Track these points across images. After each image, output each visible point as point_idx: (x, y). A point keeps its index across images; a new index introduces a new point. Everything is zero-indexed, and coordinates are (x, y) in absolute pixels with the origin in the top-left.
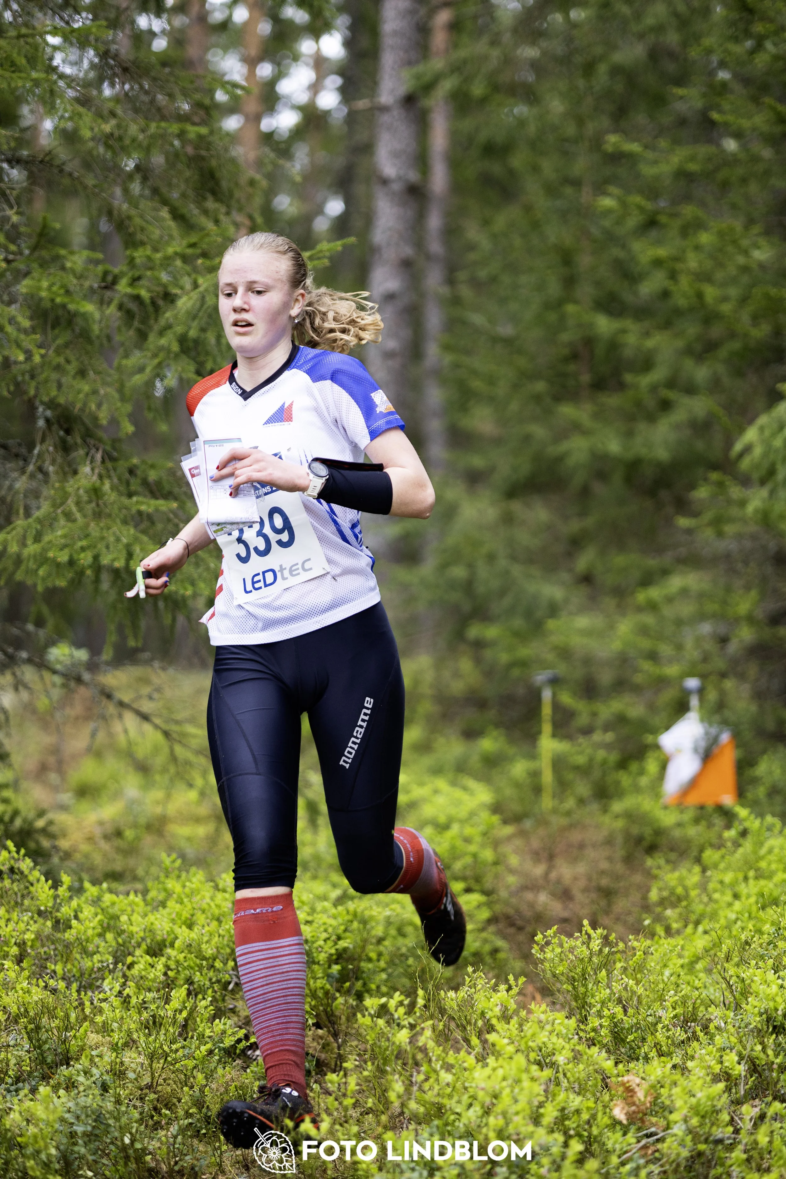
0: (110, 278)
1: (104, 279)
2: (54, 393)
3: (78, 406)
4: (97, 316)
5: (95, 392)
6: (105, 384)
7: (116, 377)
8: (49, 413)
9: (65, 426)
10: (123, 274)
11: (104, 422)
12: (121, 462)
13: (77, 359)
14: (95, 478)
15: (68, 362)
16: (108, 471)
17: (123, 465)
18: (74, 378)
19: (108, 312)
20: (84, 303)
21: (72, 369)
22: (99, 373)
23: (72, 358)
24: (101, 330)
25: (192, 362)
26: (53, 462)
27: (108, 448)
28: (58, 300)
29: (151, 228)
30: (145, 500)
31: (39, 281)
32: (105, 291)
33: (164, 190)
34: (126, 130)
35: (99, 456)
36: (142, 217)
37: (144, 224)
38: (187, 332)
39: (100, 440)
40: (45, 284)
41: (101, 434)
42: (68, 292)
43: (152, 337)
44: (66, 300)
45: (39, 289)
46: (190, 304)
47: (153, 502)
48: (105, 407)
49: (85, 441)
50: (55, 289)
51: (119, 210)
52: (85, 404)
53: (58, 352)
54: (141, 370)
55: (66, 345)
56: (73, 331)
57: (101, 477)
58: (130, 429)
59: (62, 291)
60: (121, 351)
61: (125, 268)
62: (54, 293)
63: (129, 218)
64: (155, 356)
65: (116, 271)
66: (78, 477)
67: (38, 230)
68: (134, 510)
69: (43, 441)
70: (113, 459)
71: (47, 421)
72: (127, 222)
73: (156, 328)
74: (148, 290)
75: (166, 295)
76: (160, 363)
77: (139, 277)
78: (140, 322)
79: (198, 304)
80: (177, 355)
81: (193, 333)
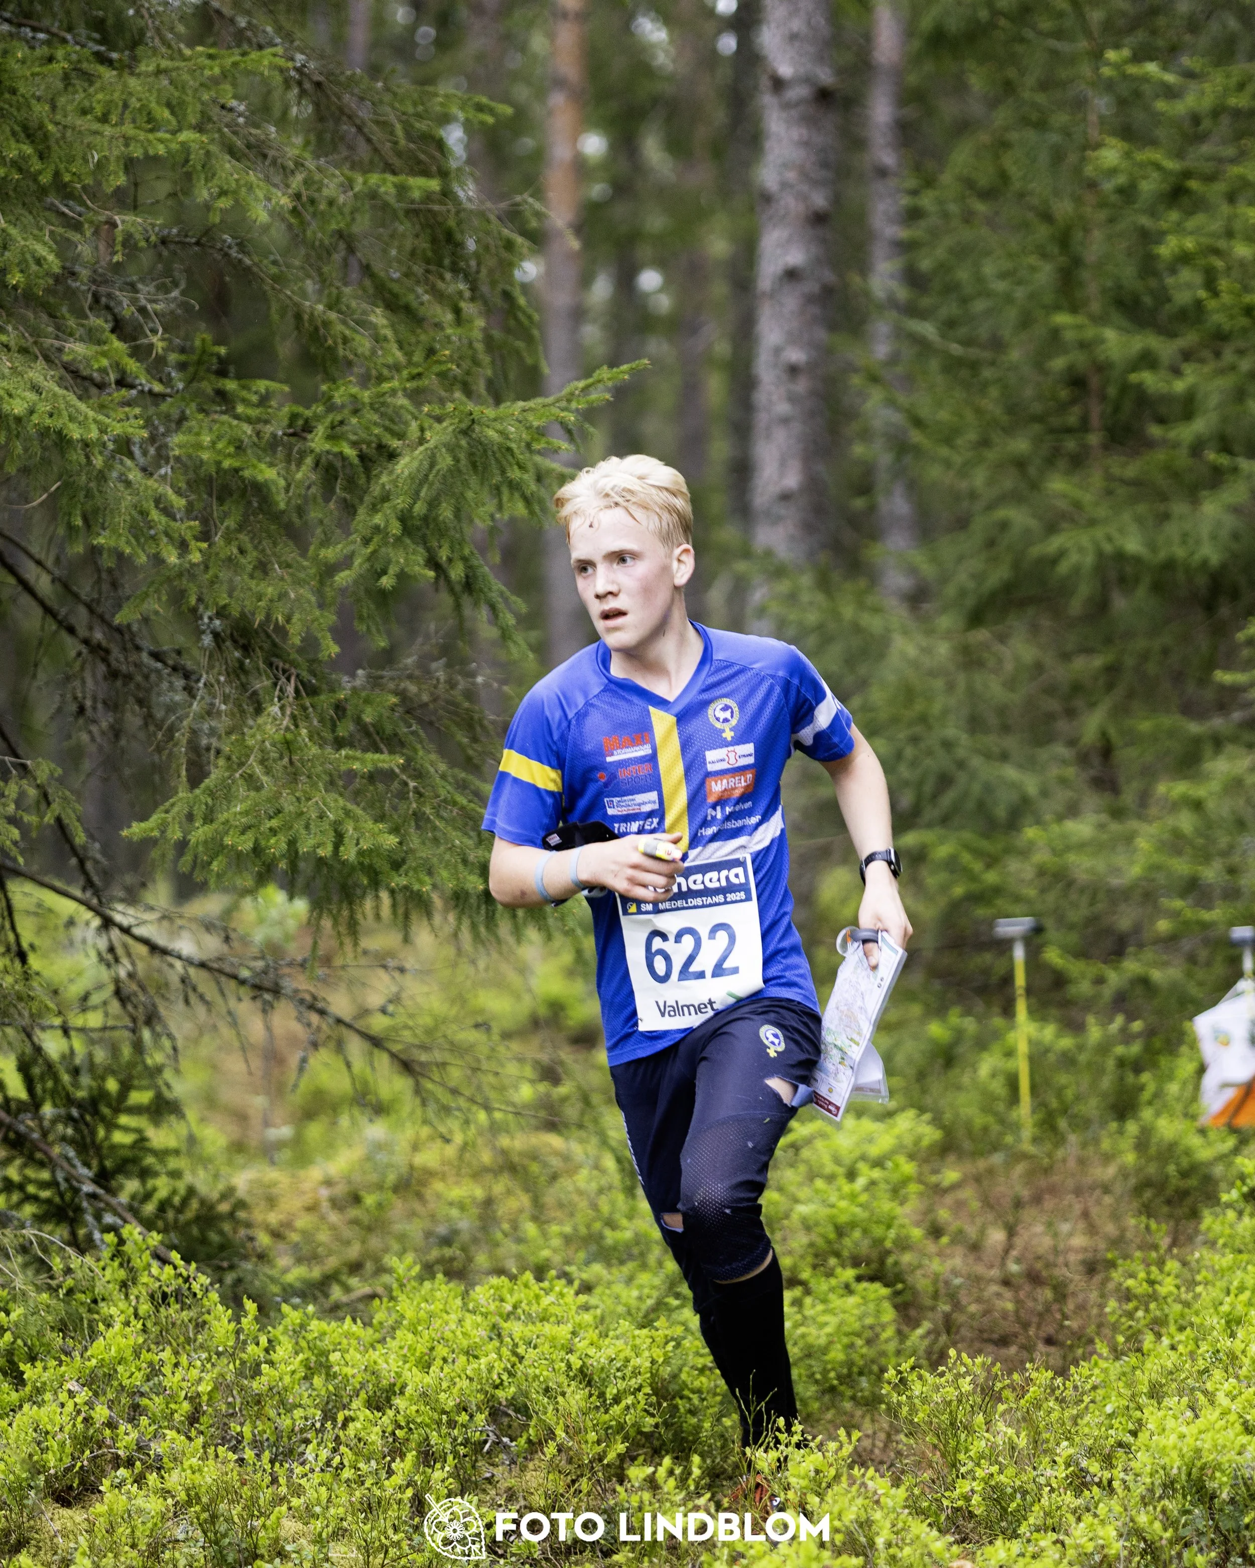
0: (300, 422)
1: (290, 426)
2: (224, 600)
3: (259, 618)
4: (282, 483)
5: (283, 596)
6: (298, 582)
7: (313, 571)
8: (217, 622)
9: (242, 641)
10: (318, 418)
11: (297, 641)
12: (322, 697)
13: (256, 548)
14: (286, 722)
15: (242, 551)
16: (305, 709)
17: (325, 700)
18: (252, 577)
19: (299, 476)
20: (263, 466)
21: (248, 562)
22: (289, 566)
23: (249, 547)
24: (288, 503)
25: (421, 550)
26: (226, 699)
27: (305, 675)
28: (226, 464)
29: (358, 337)
30: (358, 754)
31: (198, 434)
32: (293, 440)
33: (378, 267)
34: (319, 190)
35: (290, 689)
36: (344, 323)
37: (347, 332)
38: (411, 506)
39: (293, 663)
40: (207, 439)
41: (294, 656)
42: (240, 448)
43: (362, 511)
44: (237, 464)
45: (199, 446)
46: (415, 464)
47: (369, 756)
48: (296, 617)
49: (270, 665)
50: (220, 446)
51: (312, 315)
52: (268, 616)
53: (228, 539)
54: (346, 562)
55: (241, 528)
56: (249, 503)
57: (294, 717)
58: (334, 649)
59: (231, 449)
60: (319, 531)
61: (320, 409)
62: (220, 452)
63: (327, 324)
64: (366, 541)
65: (308, 413)
66: (260, 720)
67: (195, 358)
68: (343, 768)
69: (211, 667)
70: (313, 691)
71: (216, 635)
72: (322, 331)
73: (367, 499)
74: (354, 444)
75: (381, 447)
76: (374, 552)
77: (342, 423)
78: (344, 489)
79: (426, 464)
80: (398, 540)
81: (420, 508)
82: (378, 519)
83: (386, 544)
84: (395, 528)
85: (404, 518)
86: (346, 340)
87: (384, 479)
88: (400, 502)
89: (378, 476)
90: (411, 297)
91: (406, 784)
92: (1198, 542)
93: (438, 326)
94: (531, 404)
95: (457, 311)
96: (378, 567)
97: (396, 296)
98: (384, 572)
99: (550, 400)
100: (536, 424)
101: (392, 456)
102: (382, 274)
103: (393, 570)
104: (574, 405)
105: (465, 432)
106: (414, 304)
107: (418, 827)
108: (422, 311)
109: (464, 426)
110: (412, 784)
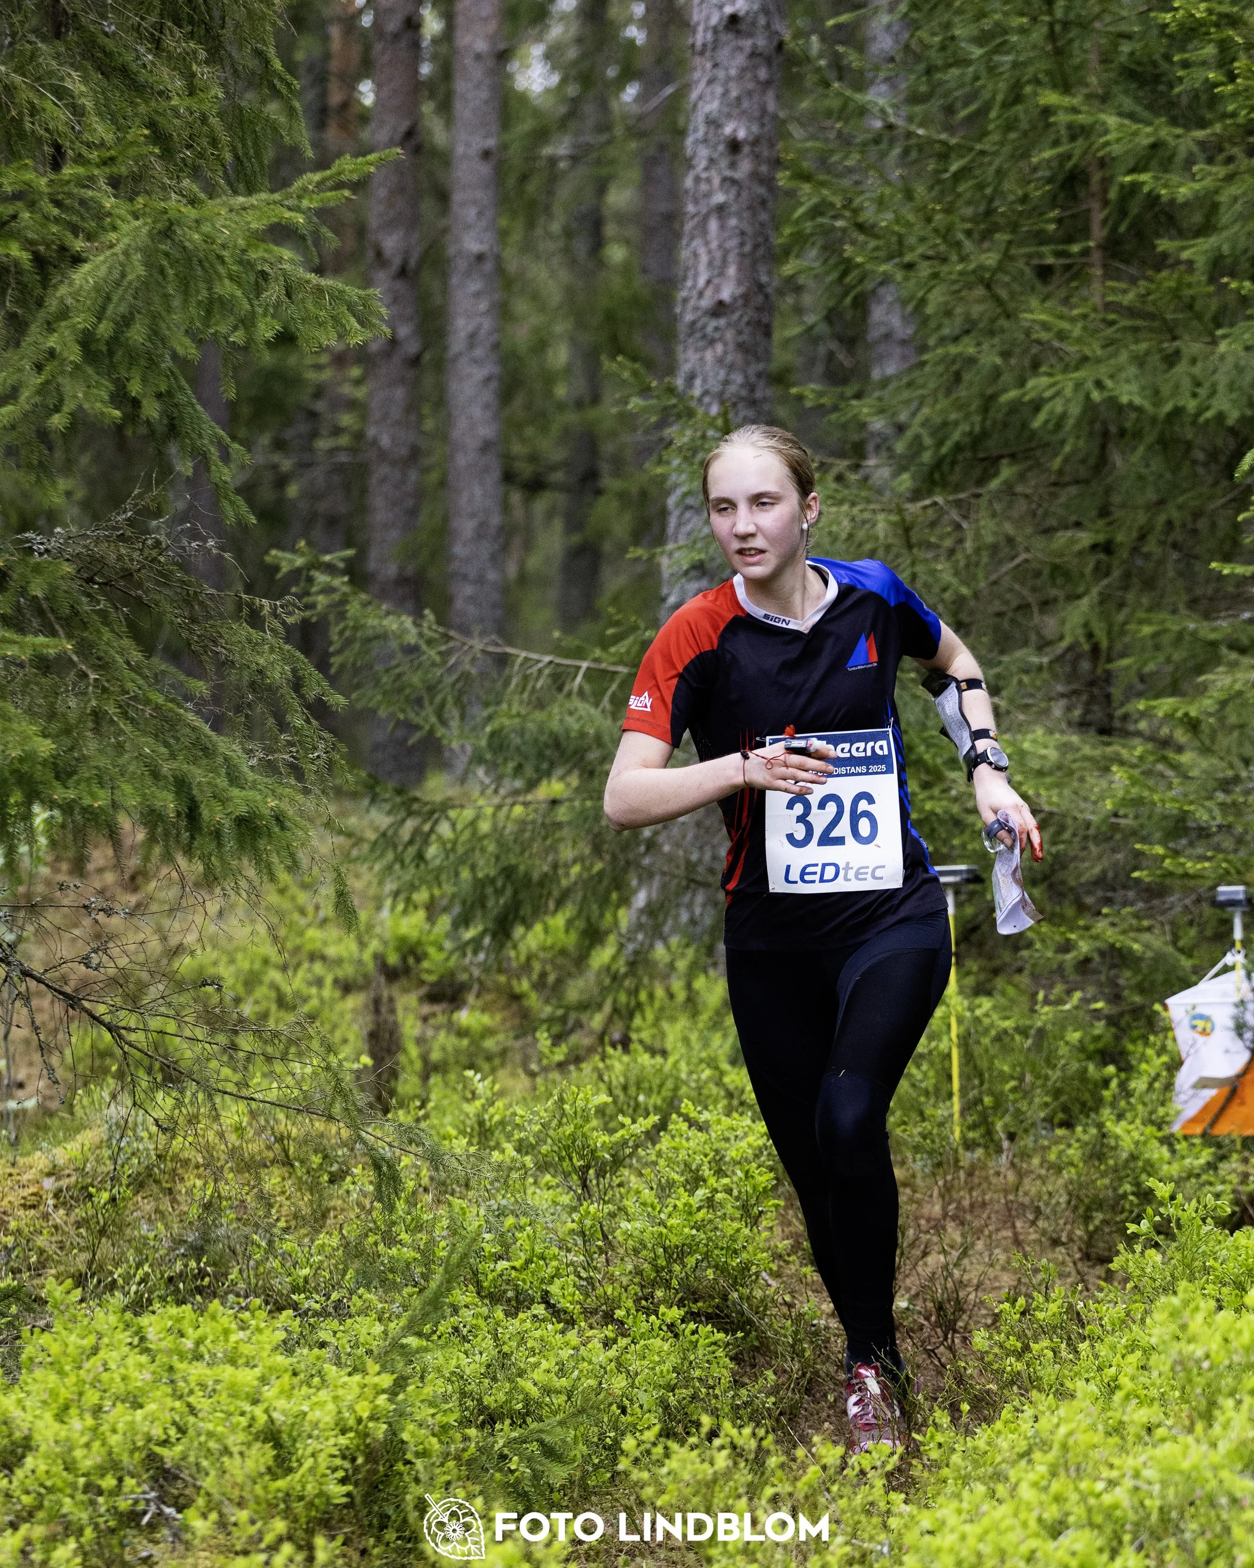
29: (50, 108)
36: (33, 89)
37: (36, 100)
38: (95, 327)
43: (34, 330)
46: (102, 273)
47: (29, 639)
54: (12, 393)
63: (10, 90)
64: (38, 369)
73: (42, 315)
74: (28, 244)
75: (63, 249)
76: (47, 382)
77: (14, 217)
78: (16, 302)
79: (116, 275)
80: (77, 367)
81: (105, 329)
82: (52, 341)
83: (62, 372)
84: (74, 354)
85: (86, 341)
86: (34, 111)
87: (63, 290)
88: (81, 320)
89: (55, 287)
90: (129, 57)
91: (84, 676)
92: (1213, 393)
93: (164, 94)
94: (253, 200)
95: (190, 76)
96: (51, 402)
97: (109, 54)
98: (57, 409)
99: (277, 196)
100: (254, 226)
101: (77, 260)
102: (92, 28)
103: (69, 406)
104: (305, 203)
105: (167, 233)
106: (134, 67)
107: (97, 730)
108: (143, 76)
109: (159, 226)
110: (93, 676)
